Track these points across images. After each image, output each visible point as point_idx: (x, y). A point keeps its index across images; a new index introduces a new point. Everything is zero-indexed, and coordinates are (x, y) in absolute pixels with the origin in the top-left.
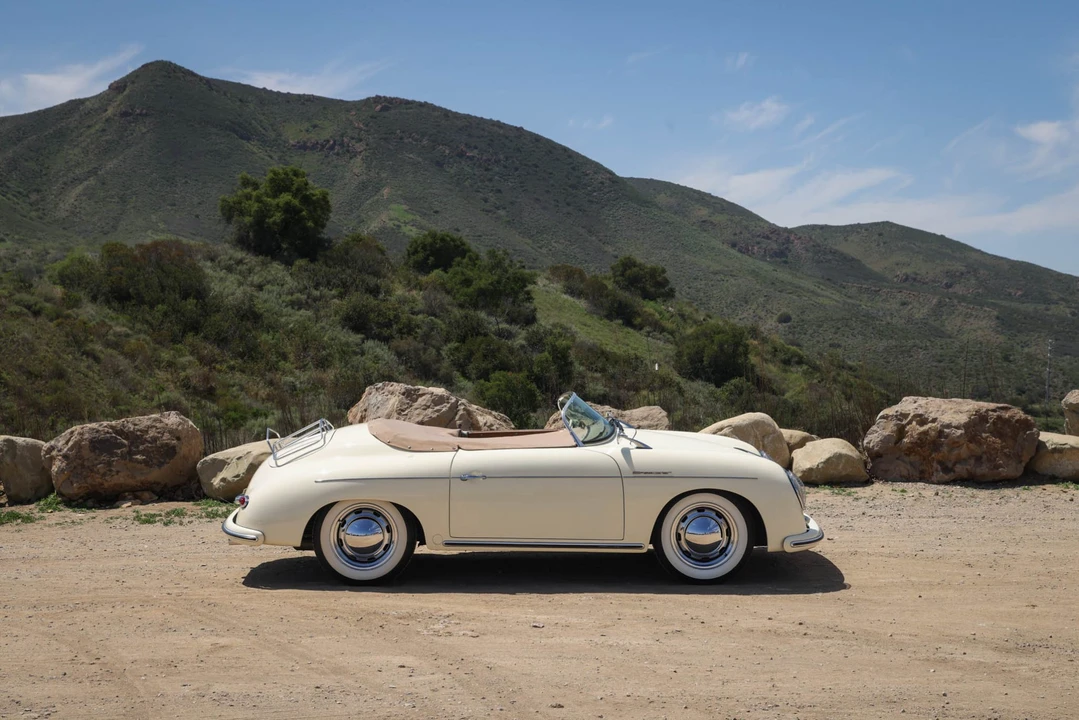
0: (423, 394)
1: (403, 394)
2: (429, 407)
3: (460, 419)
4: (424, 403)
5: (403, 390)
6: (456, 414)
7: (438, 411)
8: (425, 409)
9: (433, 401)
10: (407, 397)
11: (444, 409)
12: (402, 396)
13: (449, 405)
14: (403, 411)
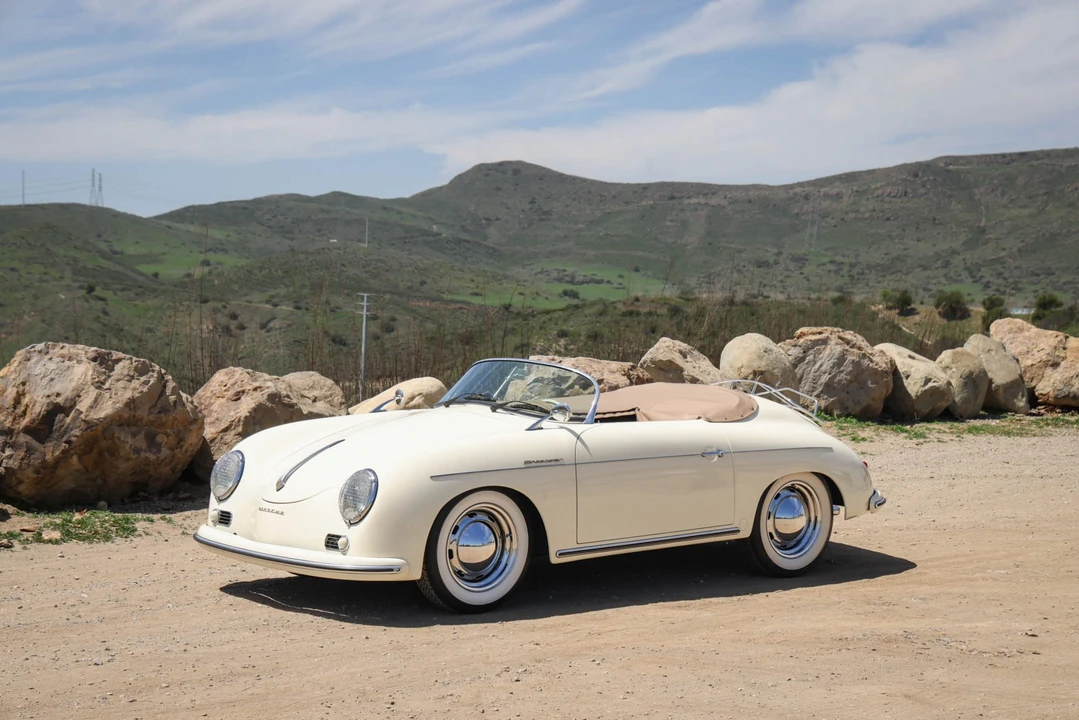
0: (118, 360)
1: (94, 360)
2: (133, 377)
3: (172, 394)
4: (126, 372)
5: (92, 355)
6: (165, 386)
7: (146, 383)
8: (130, 381)
9: (136, 369)
10: (101, 364)
11: (152, 381)
12: (93, 363)
13: (155, 375)
14: (103, 383)
